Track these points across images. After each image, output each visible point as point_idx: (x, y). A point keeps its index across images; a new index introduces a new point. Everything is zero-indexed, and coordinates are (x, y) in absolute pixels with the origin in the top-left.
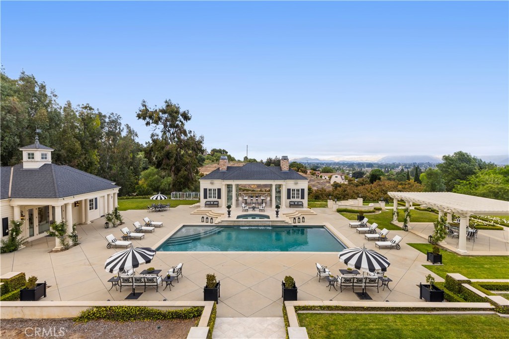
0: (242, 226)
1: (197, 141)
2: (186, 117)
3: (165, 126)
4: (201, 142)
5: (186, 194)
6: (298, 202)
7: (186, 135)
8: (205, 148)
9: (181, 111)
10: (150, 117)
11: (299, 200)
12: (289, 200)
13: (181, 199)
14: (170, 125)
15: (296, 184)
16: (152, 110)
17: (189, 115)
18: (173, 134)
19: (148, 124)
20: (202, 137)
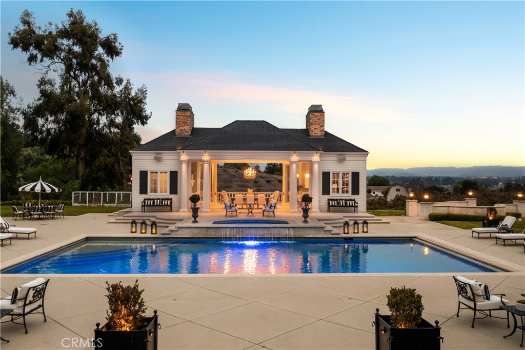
0: (226, 239)
1: (133, 99)
2: (112, 49)
3: (69, 68)
4: (141, 101)
5: (105, 195)
6: (346, 200)
7: (110, 85)
8: (148, 113)
9: (102, 36)
10: (38, 46)
11: (349, 196)
12: (327, 197)
13: (92, 205)
14: (77, 64)
15: (342, 160)
16: (41, 33)
17: (117, 45)
18: (85, 83)
19: (32, 59)
20: (143, 92)
